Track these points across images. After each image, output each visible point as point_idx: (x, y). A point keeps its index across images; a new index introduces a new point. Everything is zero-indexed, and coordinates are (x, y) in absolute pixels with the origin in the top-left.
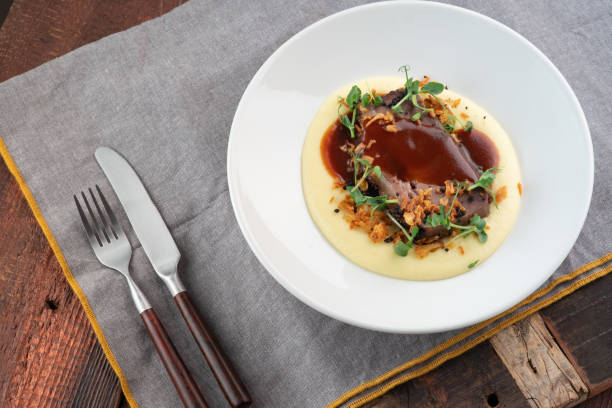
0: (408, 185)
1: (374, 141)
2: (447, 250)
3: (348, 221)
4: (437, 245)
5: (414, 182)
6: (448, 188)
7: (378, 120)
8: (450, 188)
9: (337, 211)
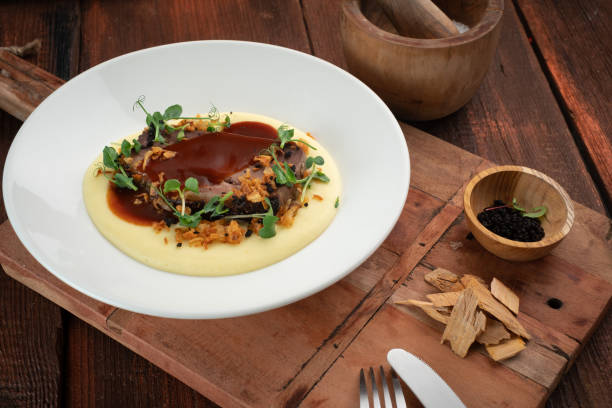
0: (224, 183)
1: (163, 174)
2: (306, 205)
3: (196, 246)
4: (294, 208)
5: (228, 179)
6: (262, 160)
7: (150, 158)
8: (264, 159)
9: (179, 245)
